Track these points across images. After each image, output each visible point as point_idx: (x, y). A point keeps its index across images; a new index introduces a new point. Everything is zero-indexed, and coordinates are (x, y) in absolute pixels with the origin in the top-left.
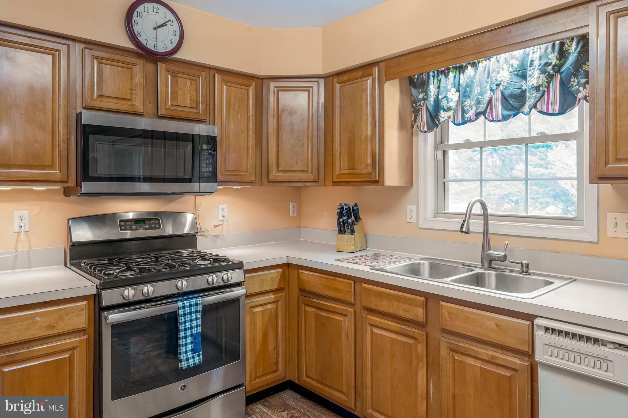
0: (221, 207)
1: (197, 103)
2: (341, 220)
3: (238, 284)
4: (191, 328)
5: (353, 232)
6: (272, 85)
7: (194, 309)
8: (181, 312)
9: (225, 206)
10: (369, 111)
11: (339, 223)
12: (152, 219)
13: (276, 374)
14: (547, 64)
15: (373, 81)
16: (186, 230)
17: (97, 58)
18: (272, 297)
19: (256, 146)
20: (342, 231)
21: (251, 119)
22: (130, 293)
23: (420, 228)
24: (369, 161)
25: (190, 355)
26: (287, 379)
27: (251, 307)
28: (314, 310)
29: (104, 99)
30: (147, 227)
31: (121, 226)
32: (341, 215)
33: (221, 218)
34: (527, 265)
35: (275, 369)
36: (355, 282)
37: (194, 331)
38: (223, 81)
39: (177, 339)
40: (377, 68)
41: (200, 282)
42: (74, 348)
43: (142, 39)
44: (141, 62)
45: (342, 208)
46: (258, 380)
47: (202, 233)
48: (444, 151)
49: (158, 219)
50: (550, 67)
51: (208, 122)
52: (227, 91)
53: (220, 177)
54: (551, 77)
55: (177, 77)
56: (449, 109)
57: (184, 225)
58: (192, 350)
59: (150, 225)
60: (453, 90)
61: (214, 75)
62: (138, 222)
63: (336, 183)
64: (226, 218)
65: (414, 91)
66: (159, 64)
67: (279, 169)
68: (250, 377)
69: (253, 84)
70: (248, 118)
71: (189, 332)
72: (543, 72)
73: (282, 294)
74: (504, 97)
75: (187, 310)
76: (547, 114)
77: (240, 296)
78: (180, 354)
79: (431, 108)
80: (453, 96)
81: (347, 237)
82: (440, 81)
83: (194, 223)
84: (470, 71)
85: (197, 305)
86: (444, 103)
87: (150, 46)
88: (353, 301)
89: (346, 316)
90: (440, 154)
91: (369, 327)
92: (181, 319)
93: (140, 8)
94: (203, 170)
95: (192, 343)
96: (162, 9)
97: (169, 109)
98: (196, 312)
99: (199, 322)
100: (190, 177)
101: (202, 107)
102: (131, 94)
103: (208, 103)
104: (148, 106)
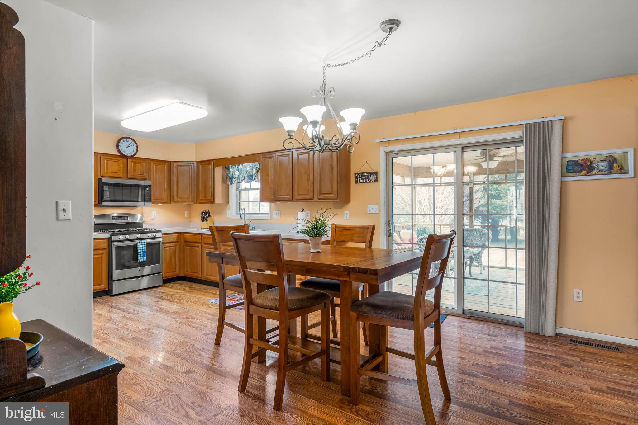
0: (153, 212)
1: (143, 173)
2: (202, 216)
3: (160, 238)
4: (142, 249)
5: (207, 221)
6: (175, 164)
7: (143, 243)
8: (139, 244)
9: (155, 212)
10: (210, 177)
11: (201, 217)
12: (125, 216)
13: (175, 273)
14: (257, 167)
15: (212, 166)
16: (138, 221)
17: (106, 159)
18: (173, 244)
19: (168, 188)
20: (203, 221)
21: (166, 178)
22: (121, 237)
23: (231, 219)
24: (210, 195)
25: (142, 258)
26: (180, 275)
27: (165, 247)
28: (189, 247)
29: (108, 173)
30: (123, 219)
31: (113, 218)
32: (202, 214)
33: (153, 217)
34: (254, 227)
35: (174, 270)
36: (201, 236)
37: (143, 251)
38: (154, 164)
39: (137, 252)
40: (213, 162)
41: (145, 236)
42: (103, 254)
43: (122, 152)
44: (121, 159)
45: (203, 212)
46: (168, 274)
47: (145, 223)
48: (239, 191)
49: (127, 216)
50: (258, 168)
51: (148, 179)
52: (156, 167)
53: (152, 200)
54: (258, 171)
55: (135, 163)
56: (235, 178)
57: (137, 219)
58: (143, 256)
59: (124, 218)
60: (237, 171)
61: (150, 162)
62: (119, 217)
63: (200, 203)
64: (155, 217)
65: (226, 170)
66: (128, 159)
67: (178, 197)
68: (165, 273)
69: (167, 164)
70: (164, 178)
71: (141, 251)
72: (256, 170)
73: (178, 243)
74: (248, 176)
75: (141, 244)
76: (257, 182)
77: (160, 241)
78: (139, 257)
79: (231, 177)
80: (237, 173)
81: (205, 223)
82: (233, 168)
83: (142, 218)
84: (241, 166)
85: (144, 242)
86: (234, 176)
87: (125, 154)
88: (200, 241)
89: (198, 247)
90: (238, 192)
91: (205, 249)
92: (139, 246)
93: (122, 141)
94: (146, 198)
95: (142, 254)
96: (130, 140)
97: (132, 175)
98: (144, 245)
99: (145, 248)
100: (141, 200)
101: (145, 174)
102: (118, 170)
103: (148, 172)
104: (124, 174)
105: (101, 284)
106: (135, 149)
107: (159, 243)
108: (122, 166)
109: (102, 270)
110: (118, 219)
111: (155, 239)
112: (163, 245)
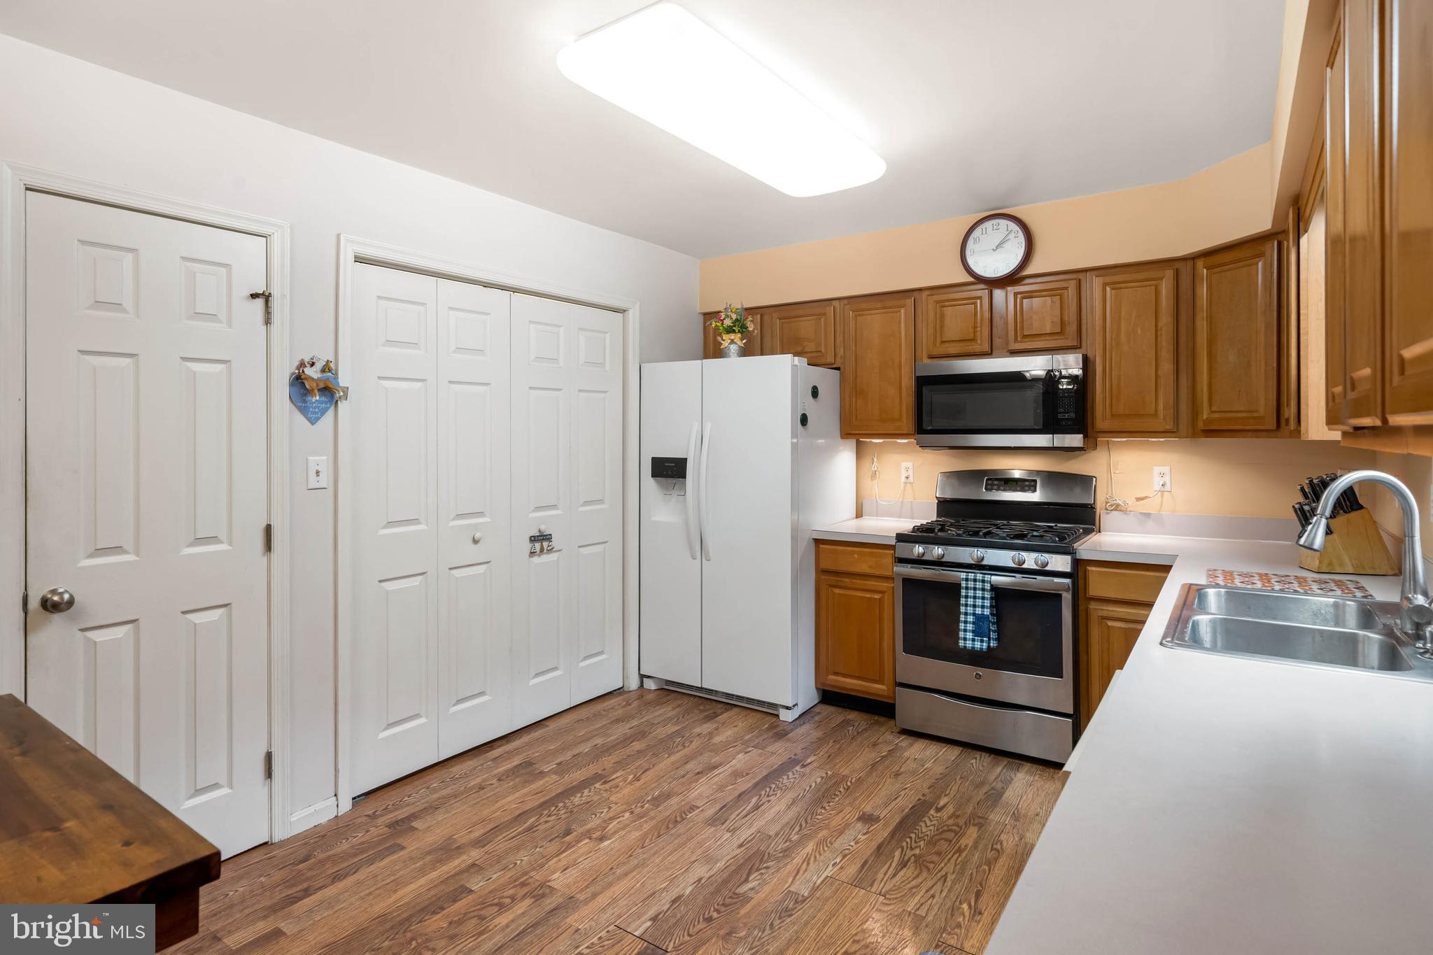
6: (1201, 265)
8: (964, 584)
12: (1028, 480)
17: (938, 302)
21: (1163, 333)
22: (919, 550)
29: (946, 345)
30: (1019, 489)
31: (987, 485)
33: (1157, 487)
38: (1107, 284)
42: (883, 593)
44: (985, 293)
49: (1035, 481)
52: (1115, 296)
53: (1100, 425)
59: (1023, 487)
62: (1009, 482)
64: (1167, 488)
66: (1008, 288)
67: (1213, 409)
69: (1170, 273)
71: (971, 610)
75: (972, 584)
78: (958, 630)
92: (963, 593)
93: (977, 233)
94: (1060, 416)
95: (973, 623)
96: (1003, 223)
97: (1020, 342)
98: (983, 590)
99: (987, 603)
100: (1041, 427)
101: (1071, 329)
102: (975, 332)
103: (1084, 322)
104: (997, 341)
105: (880, 681)
106: (1022, 247)
107: (1058, 597)
108: (987, 315)
109: (881, 639)
110: (1002, 488)
111: (1039, 578)
112: (1093, 606)
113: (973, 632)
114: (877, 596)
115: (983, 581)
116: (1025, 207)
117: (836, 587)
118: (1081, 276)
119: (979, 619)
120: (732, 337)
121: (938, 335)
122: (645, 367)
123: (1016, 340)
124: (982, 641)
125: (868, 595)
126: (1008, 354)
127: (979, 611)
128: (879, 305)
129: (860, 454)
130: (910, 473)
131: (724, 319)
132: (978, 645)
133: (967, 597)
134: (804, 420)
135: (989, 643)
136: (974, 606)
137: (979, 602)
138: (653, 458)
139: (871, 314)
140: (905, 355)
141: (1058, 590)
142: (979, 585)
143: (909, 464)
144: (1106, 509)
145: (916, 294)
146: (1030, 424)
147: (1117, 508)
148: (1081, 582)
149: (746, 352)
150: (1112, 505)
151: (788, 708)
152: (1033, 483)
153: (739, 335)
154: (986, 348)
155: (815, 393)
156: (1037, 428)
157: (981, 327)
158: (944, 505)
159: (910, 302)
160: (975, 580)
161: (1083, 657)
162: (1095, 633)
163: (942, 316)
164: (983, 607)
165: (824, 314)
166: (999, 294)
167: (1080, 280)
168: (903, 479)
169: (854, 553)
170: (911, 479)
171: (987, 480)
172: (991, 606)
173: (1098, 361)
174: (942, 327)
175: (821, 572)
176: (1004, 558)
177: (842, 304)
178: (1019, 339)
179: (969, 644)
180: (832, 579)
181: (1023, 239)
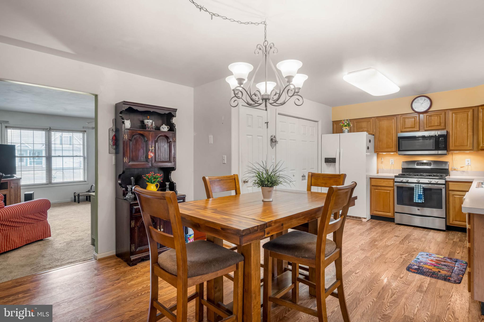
0: (467, 160)
1: (440, 123)
8: (415, 187)
17: (404, 118)
19: (473, 135)
21: (469, 125)
22: (402, 180)
27: (453, 195)
29: (406, 129)
33: (467, 164)
38: (453, 113)
42: (390, 190)
43: (416, 109)
52: (456, 116)
55: (431, 117)
59: (428, 165)
61: (448, 112)
62: (423, 163)
64: (470, 164)
66: (424, 114)
69: (471, 110)
78: (414, 198)
93: (416, 100)
94: (440, 146)
95: (418, 196)
96: (423, 98)
97: (428, 128)
98: (421, 188)
99: (422, 191)
100: (434, 149)
101: (443, 124)
102: (415, 125)
103: (446, 122)
104: (421, 128)
105: (389, 212)
106: (429, 104)
107: (441, 190)
108: (418, 121)
109: (390, 201)
110: (421, 165)
111: (435, 185)
112: (450, 192)
113: (418, 198)
114: (388, 191)
115: (421, 186)
116: (429, 94)
117: (376, 189)
118: (446, 111)
119: (419, 195)
120: (346, 128)
121: (404, 126)
122: (323, 135)
123: (427, 127)
124: (420, 200)
125: (386, 191)
126: (424, 131)
127: (419, 193)
128: (386, 119)
129: (378, 157)
130: (393, 162)
131: (345, 123)
132: (419, 201)
133: (416, 190)
134: (368, 148)
135: (422, 201)
136: (418, 192)
137: (419, 191)
138: (325, 158)
139: (384, 121)
140: (394, 132)
141: (441, 188)
142: (419, 187)
143: (393, 160)
144: (452, 170)
145: (397, 116)
146: (431, 148)
147: (455, 170)
148: (447, 186)
149: (350, 131)
150: (453, 169)
151: (365, 218)
152: (430, 164)
153: (348, 127)
154: (418, 129)
155: (370, 141)
156: (433, 149)
157: (417, 124)
158: (404, 170)
159: (395, 118)
160: (418, 186)
161: (448, 205)
162: (451, 199)
163: (405, 121)
164: (420, 192)
165: (370, 121)
166: (421, 115)
167: (445, 112)
168: (391, 163)
169: (381, 181)
170: (393, 163)
171: (417, 163)
172: (423, 192)
173: (451, 132)
174: (405, 124)
175: (372, 186)
176: (426, 181)
177: (375, 119)
178: (428, 127)
179: (417, 201)
180: (375, 187)
181: (429, 101)
